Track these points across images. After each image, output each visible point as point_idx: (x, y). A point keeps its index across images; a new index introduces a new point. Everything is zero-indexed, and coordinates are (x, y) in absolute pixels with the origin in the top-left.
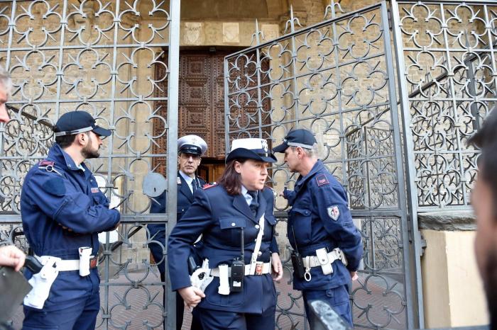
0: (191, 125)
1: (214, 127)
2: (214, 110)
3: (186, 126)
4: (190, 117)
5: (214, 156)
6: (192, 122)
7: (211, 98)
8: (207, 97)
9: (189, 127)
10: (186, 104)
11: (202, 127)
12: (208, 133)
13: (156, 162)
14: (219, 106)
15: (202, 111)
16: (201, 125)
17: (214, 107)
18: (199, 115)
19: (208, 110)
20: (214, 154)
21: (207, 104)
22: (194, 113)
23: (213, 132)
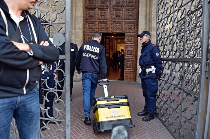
0: (101, 17)
1: (111, 18)
2: (111, 10)
3: (98, 18)
4: (100, 13)
5: (111, 32)
6: (101, 16)
7: (110, 4)
8: (108, 3)
9: (100, 18)
10: (98, 7)
11: (106, 18)
12: (108, 21)
13: (85, 34)
14: (114, 8)
15: (106, 10)
16: (105, 17)
17: (111, 8)
18: (104, 12)
19: (108, 9)
20: (111, 31)
21: (108, 7)
22: (102, 11)
23: (111, 20)
